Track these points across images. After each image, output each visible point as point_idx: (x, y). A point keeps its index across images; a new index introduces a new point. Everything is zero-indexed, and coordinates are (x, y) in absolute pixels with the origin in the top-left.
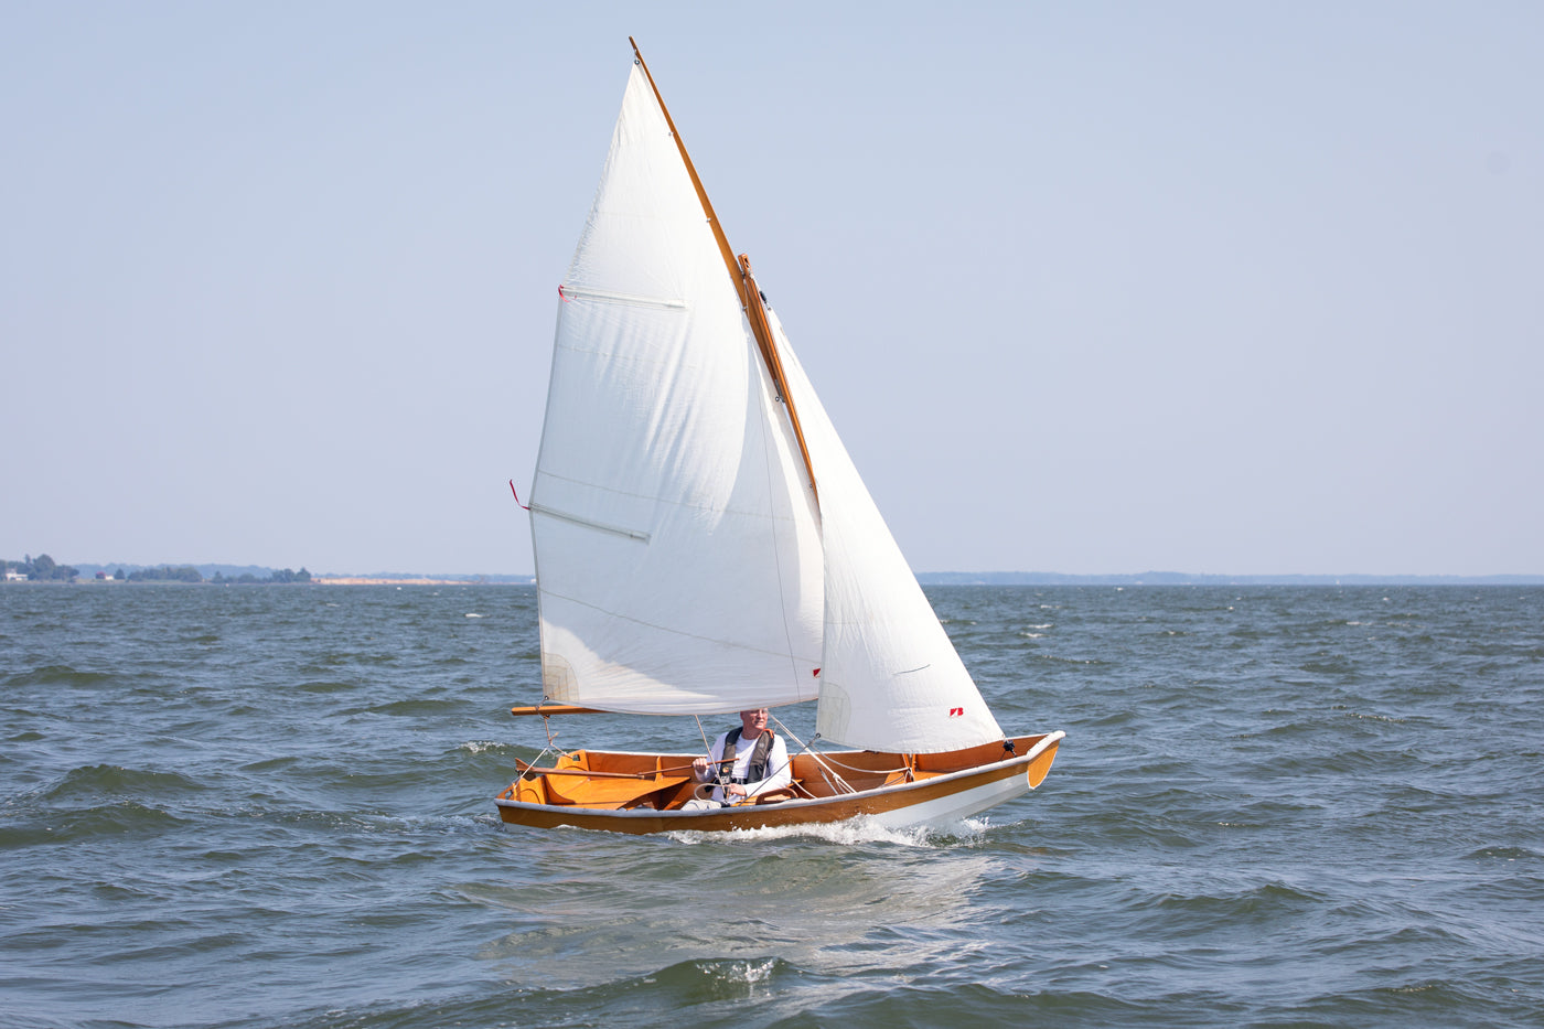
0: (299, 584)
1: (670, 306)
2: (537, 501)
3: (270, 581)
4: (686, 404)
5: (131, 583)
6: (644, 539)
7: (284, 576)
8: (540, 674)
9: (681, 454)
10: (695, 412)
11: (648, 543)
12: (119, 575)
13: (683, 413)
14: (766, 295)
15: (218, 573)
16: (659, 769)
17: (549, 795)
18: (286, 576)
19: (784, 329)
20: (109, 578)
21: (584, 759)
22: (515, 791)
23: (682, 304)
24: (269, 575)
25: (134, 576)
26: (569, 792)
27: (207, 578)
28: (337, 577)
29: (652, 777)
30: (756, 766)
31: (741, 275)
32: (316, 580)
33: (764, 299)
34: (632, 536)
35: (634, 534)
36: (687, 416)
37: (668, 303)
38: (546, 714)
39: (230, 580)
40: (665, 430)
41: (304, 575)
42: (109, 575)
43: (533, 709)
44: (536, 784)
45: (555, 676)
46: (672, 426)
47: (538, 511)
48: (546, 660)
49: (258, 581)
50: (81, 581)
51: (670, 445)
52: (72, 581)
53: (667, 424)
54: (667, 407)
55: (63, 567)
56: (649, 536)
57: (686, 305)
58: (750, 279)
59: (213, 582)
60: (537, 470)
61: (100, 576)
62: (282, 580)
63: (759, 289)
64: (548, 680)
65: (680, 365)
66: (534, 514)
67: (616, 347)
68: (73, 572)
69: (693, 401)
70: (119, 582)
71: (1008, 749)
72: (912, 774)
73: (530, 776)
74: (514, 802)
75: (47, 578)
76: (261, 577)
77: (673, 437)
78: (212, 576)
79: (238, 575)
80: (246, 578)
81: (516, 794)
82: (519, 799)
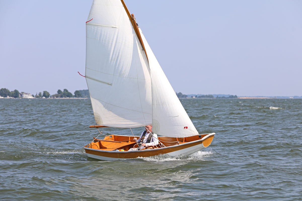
0: (235, 98)
1: (113, 27)
2: (87, 75)
3: (229, 98)
4: (118, 52)
5: (199, 98)
6: (111, 85)
7: (231, 97)
8: (94, 118)
9: (118, 64)
10: (120, 54)
11: (112, 85)
12: (196, 96)
13: (117, 54)
14: (138, 24)
15: (217, 96)
16: (130, 139)
17: (101, 147)
18: (232, 97)
19: (143, 32)
20: (194, 97)
21: (113, 137)
22: (90, 145)
23: (115, 27)
24: (228, 97)
25: (199, 97)
26: (106, 146)
27: (215, 97)
28: (243, 97)
29: (128, 142)
30: (148, 140)
31: (132, 19)
32: (238, 97)
33: (138, 25)
34: (108, 84)
35: (109, 83)
36: (119, 54)
37: (112, 26)
38: (97, 127)
39: (220, 98)
40: (114, 58)
41: (236, 96)
42: (194, 96)
43: (94, 126)
44: (97, 143)
45: (97, 118)
46: (115, 57)
47: (87, 77)
48: (95, 114)
49: (226, 98)
50: (188, 98)
51: (115, 62)
52: (186, 98)
53: (114, 56)
54: (113, 52)
55: (184, 95)
56: (112, 84)
57: (117, 27)
58: (134, 20)
59: (216, 98)
60: (86, 67)
61: (192, 97)
62: (231, 98)
63: (136, 23)
64: (96, 119)
65: (116, 42)
66: (87, 78)
67: (100, 37)
68: (186, 96)
69: (120, 51)
70: (196, 98)
71: (200, 137)
72: (179, 143)
73: (95, 141)
74: (90, 149)
75: (181, 97)
76: (226, 97)
77: (115, 60)
78: (216, 97)
79: (222, 96)
80: (223, 97)
81: (90, 146)
82: (91, 148)
